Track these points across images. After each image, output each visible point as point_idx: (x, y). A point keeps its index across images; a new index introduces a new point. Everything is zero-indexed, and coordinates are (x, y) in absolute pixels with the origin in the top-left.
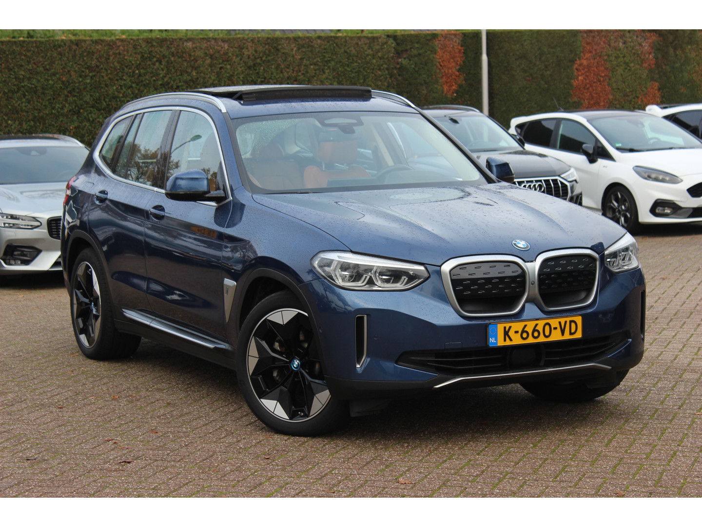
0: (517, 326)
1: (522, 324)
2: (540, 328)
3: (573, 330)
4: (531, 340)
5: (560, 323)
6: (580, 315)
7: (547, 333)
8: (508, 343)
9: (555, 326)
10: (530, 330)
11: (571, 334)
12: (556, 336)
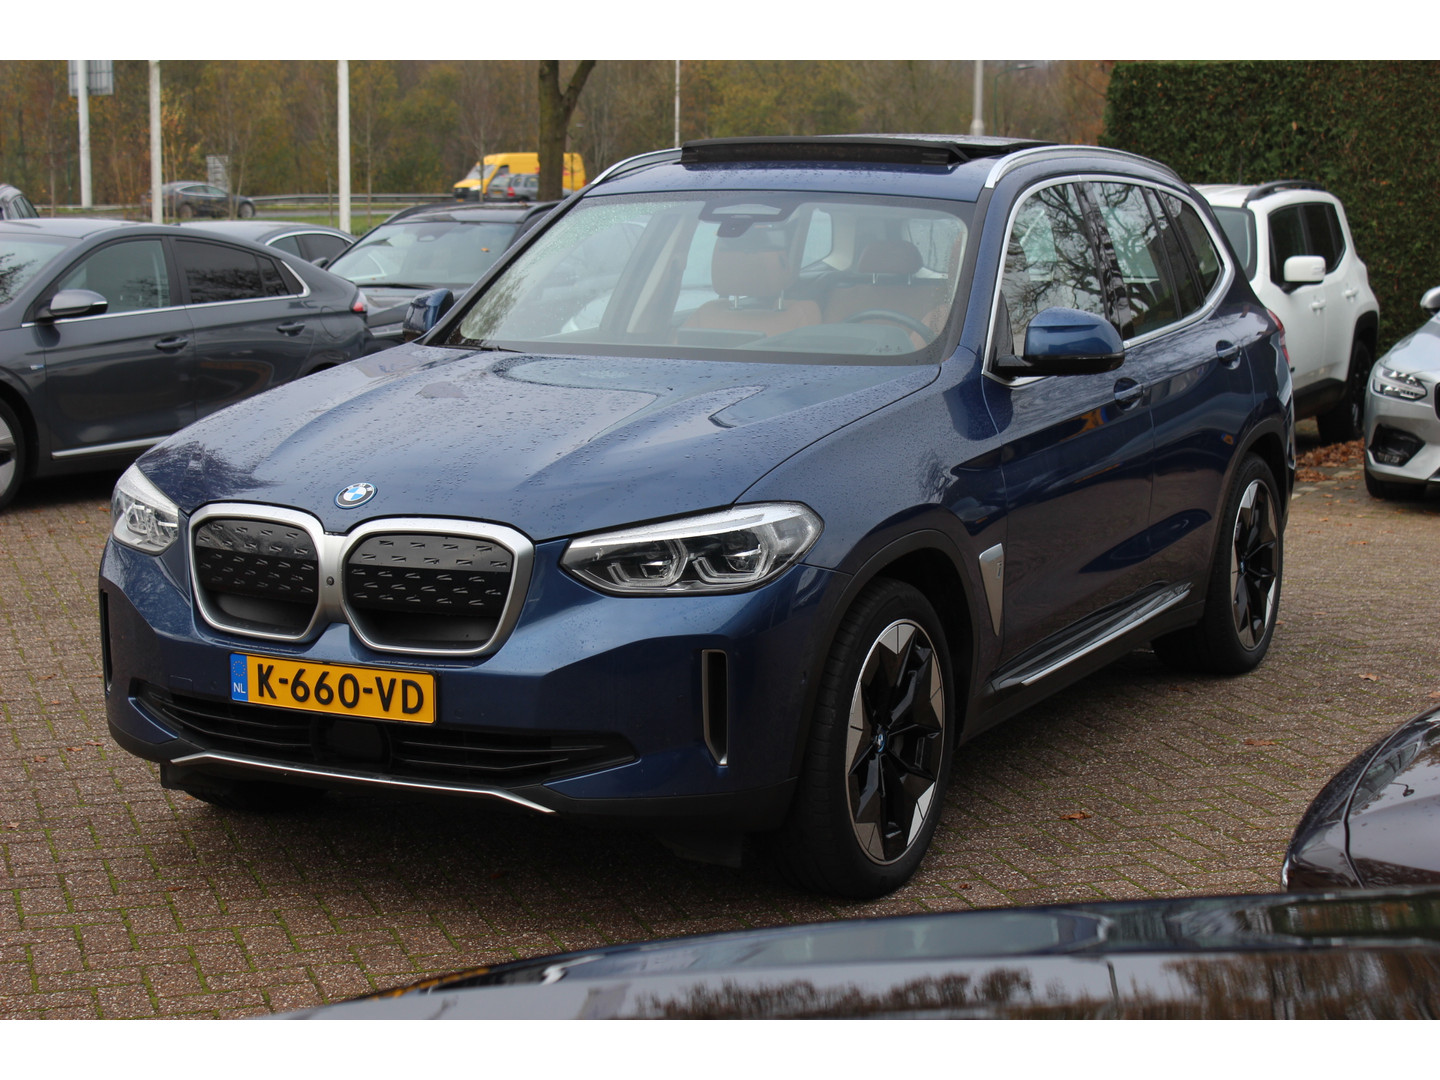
0: (285, 669)
1: (295, 667)
2: (333, 682)
3: (412, 702)
4: (312, 705)
5: (378, 680)
6: (430, 673)
7: (349, 698)
8: (267, 701)
9: (368, 686)
10: (312, 683)
11: (406, 710)
12: (370, 708)
